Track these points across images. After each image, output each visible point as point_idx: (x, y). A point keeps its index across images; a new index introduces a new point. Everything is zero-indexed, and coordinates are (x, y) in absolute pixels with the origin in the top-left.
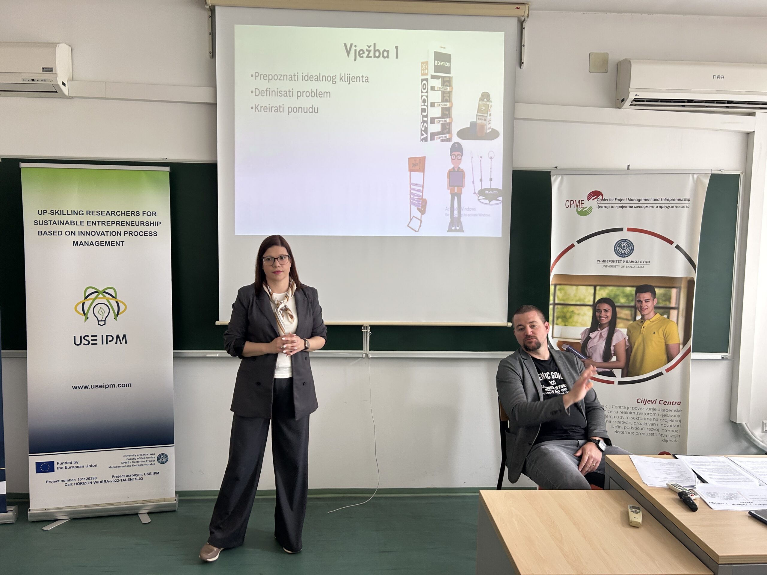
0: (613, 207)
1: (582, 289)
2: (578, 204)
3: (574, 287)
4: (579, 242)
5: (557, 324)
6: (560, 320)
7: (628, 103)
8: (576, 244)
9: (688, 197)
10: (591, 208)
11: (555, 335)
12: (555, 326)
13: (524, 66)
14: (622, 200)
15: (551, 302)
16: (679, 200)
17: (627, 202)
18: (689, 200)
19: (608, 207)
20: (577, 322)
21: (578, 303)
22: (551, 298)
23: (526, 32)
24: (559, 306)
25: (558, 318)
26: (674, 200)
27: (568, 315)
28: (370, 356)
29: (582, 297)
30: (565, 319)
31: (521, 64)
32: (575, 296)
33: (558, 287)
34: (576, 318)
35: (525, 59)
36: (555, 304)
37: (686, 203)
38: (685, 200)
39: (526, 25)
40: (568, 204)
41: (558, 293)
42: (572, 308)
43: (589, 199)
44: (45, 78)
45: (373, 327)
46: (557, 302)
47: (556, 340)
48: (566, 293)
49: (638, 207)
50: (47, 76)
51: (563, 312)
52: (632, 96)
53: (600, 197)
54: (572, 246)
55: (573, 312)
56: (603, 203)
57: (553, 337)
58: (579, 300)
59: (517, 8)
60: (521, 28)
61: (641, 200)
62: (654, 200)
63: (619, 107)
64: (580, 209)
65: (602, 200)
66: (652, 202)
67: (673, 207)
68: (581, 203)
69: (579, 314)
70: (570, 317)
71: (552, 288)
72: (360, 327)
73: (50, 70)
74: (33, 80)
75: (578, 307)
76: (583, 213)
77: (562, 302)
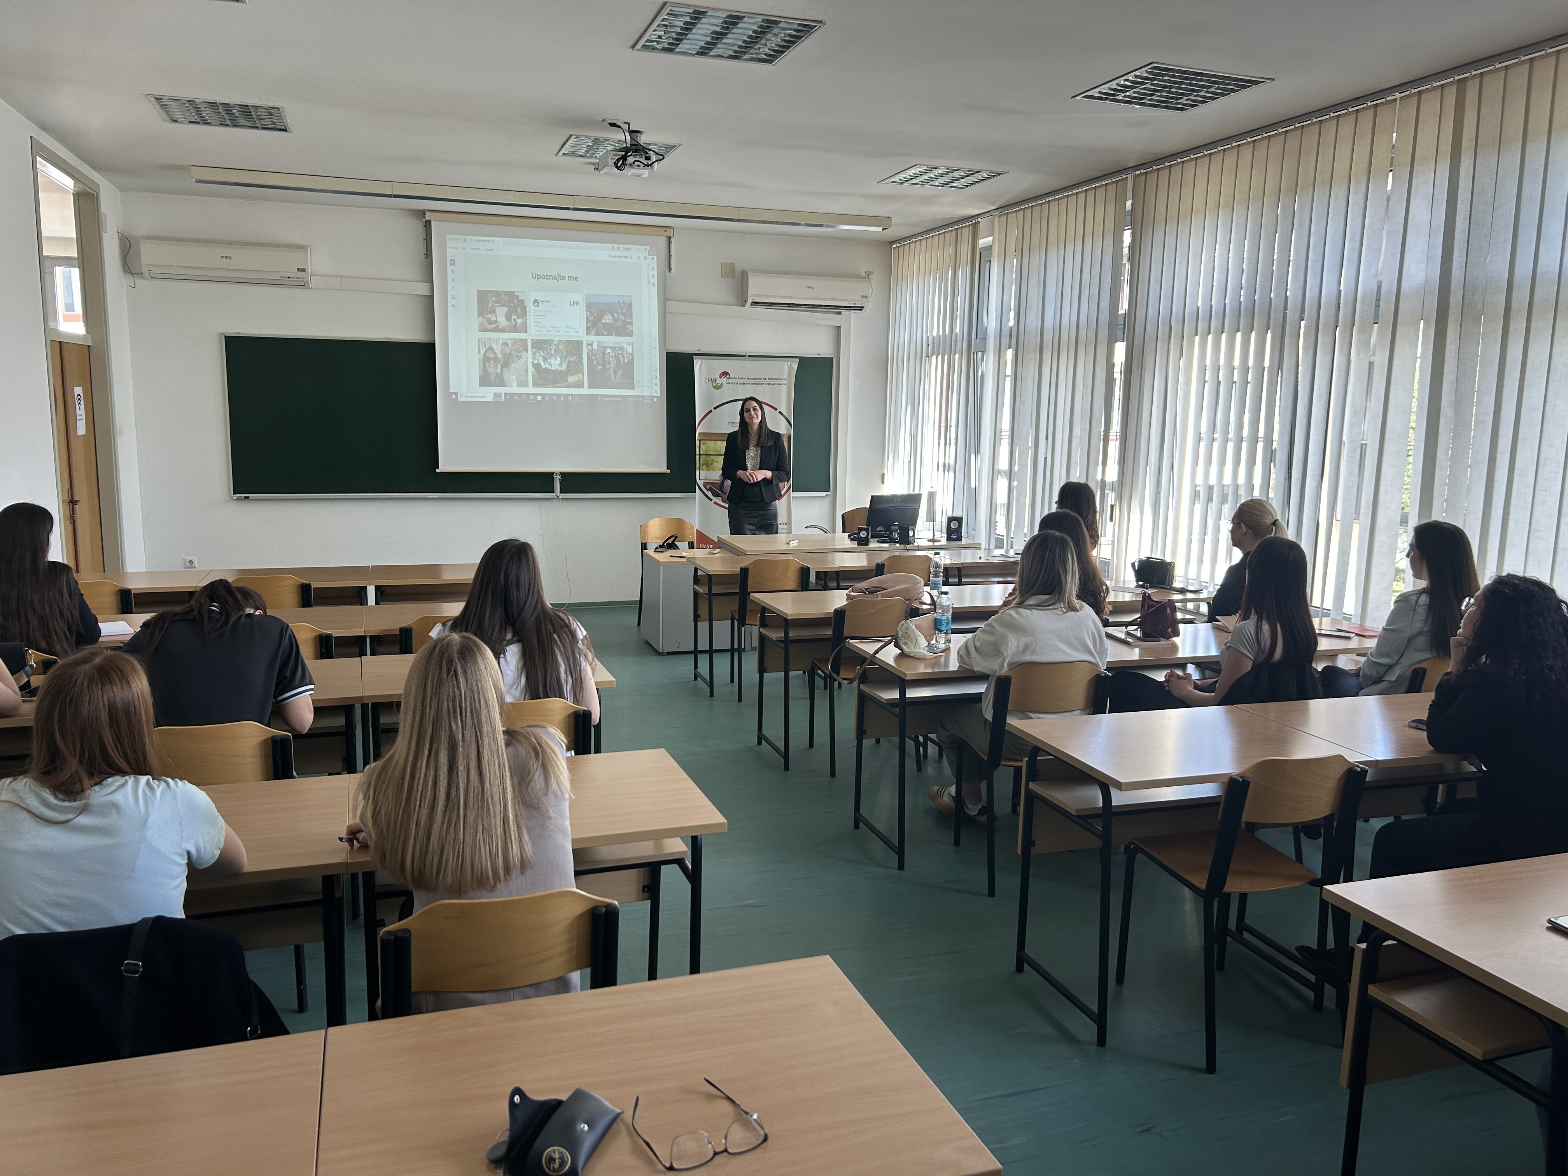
0: (737, 384)
1: (719, 442)
2: (713, 381)
3: (713, 442)
4: (715, 408)
5: (702, 470)
6: (704, 466)
7: (748, 304)
8: (713, 410)
9: (785, 377)
10: (722, 384)
11: (701, 478)
12: (701, 471)
13: (672, 271)
14: (743, 379)
15: (698, 453)
16: (779, 379)
17: (746, 380)
18: (786, 380)
19: (733, 384)
20: (716, 468)
21: (716, 453)
22: (697, 450)
23: (673, 245)
24: (704, 456)
25: (703, 465)
26: (777, 379)
27: (710, 462)
28: (560, 497)
29: (719, 449)
30: (708, 466)
31: (670, 269)
32: (714, 448)
33: (702, 442)
34: (715, 464)
35: (673, 266)
36: (700, 455)
37: (785, 382)
38: (783, 379)
39: (672, 240)
40: (707, 380)
41: (702, 446)
42: (712, 457)
43: (720, 377)
44: (298, 276)
45: (563, 474)
46: (701, 453)
47: (703, 481)
48: (707, 446)
49: (753, 384)
50: (301, 274)
51: (706, 460)
52: (750, 300)
53: (728, 376)
54: (711, 411)
55: (713, 460)
56: (730, 381)
57: (700, 480)
58: (717, 451)
59: (665, 231)
60: (670, 243)
61: (755, 379)
62: (764, 379)
63: (743, 306)
64: (714, 385)
65: (729, 378)
66: (763, 380)
67: (776, 384)
68: (715, 380)
69: (717, 462)
70: (712, 464)
71: (698, 443)
72: (553, 473)
73: (304, 270)
74: (289, 278)
75: (716, 456)
76: (717, 388)
77: (705, 453)
